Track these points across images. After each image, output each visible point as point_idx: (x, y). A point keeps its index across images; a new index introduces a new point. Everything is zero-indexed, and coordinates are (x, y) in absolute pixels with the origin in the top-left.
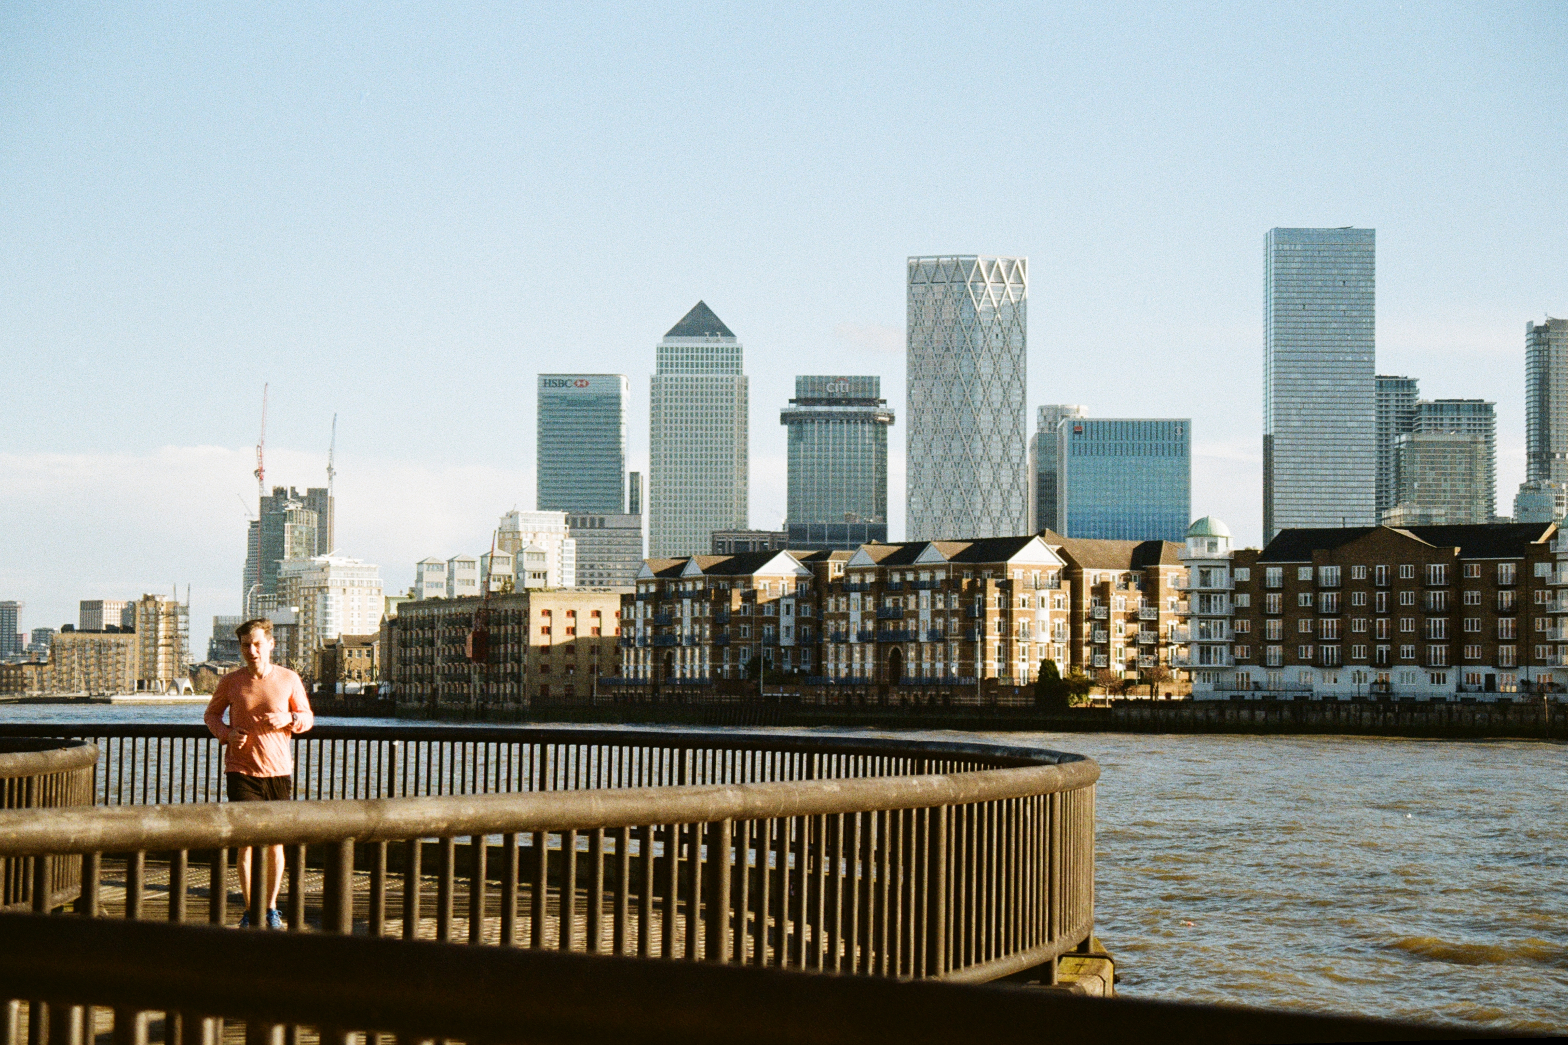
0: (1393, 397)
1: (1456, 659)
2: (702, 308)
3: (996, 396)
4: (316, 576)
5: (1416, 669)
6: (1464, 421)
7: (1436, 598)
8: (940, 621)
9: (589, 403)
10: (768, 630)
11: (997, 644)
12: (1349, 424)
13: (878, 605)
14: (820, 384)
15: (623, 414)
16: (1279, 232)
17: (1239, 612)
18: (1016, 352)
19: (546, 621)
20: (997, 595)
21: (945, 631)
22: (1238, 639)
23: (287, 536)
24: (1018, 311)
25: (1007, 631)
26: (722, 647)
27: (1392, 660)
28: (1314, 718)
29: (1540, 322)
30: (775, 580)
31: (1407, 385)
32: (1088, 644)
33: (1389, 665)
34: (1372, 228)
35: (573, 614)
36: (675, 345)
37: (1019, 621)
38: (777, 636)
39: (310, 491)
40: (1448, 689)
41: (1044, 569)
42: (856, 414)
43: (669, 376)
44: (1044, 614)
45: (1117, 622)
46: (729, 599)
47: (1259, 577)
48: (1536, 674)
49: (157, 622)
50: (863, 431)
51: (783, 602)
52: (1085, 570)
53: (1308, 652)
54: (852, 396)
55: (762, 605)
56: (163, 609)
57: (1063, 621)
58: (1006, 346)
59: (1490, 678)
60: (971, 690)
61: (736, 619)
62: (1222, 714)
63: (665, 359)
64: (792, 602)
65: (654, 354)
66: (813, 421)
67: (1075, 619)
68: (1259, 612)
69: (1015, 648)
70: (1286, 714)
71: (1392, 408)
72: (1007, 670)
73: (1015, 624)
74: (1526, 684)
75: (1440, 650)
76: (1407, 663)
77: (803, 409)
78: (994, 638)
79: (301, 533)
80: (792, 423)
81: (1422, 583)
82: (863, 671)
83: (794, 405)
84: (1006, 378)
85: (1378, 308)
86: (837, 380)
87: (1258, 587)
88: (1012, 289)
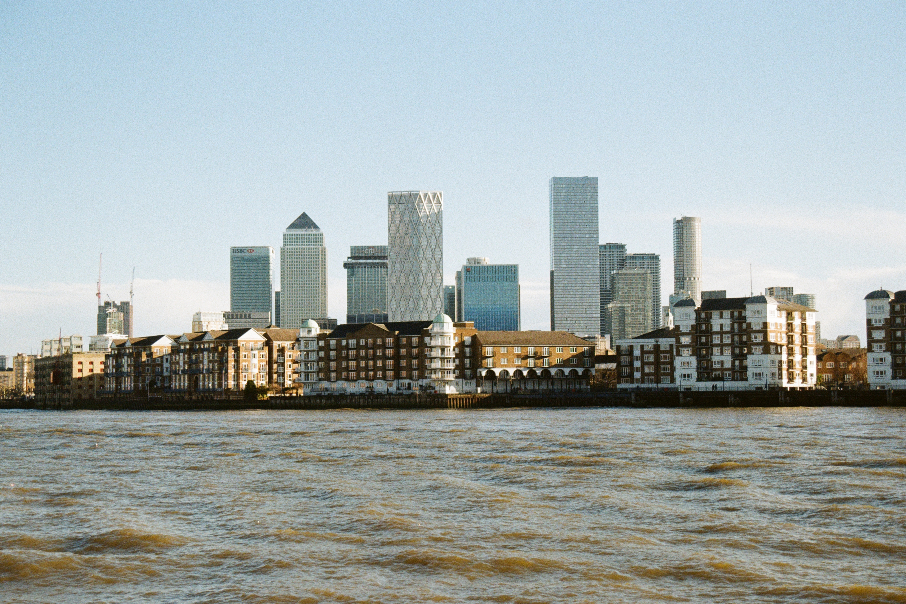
0: (616, 253)
1: (397, 377)
2: (304, 216)
3: (429, 254)
4: (102, 343)
5: (381, 381)
6: (646, 263)
7: (389, 352)
8: (211, 365)
9: (256, 260)
10: (158, 369)
11: (233, 374)
12: (588, 266)
13: (190, 358)
14: (362, 249)
15: (271, 265)
16: (555, 179)
17: (320, 359)
18: (438, 235)
19: (80, 367)
20: (233, 353)
21: (213, 369)
22: (320, 370)
23: (108, 324)
24: (438, 216)
25: (237, 367)
26: (139, 377)
27: (375, 378)
28: (343, 402)
29: (679, 218)
30: (162, 347)
31: (621, 247)
32: (276, 373)
33: (373, 380)
34: (595, 176)
35: (92, 363)
36: (291, 233)
37: (242, 364)
38: (162, 372)
39: (122, 303)
40: (393, 389)
41: (256, 342)
42: (378, 263)
43: (289, 247)
44: (255, 361)
45: (288, 363)
46: (141, 356)
47: (328, 344)
48: (425, 382)
49: (23, 365)
50: (381, 272)
51: (165, 357)
52: (274, 342)
53: (344, 374)
54: (376, 255)
55: (155, 359)
56: (26, 360)
57: (264, 363)
58: (433, 233)
59: (409, 384)
60: (220, 393)
61: (144, 364)
62: (310, 401)
63: (287, 238)
64: (169, 357)
65: (282, 237)
66: (359, 267)
67: (270, 363)
68: (328, 359)
69: (241, 375)
70: (333, 400)
71: (615, 258)
72: (237, 385)
73: (241, 365)
74: (421, 386)
75: (390, 374)
76: (379, 379)
77: (354, 261)
78: (231, 372)
79: (115, 323)
80: (349, 268)
81: (384, 347)
82: (184, 386)
83: (350, 260)
84: (433, 247)
85: (600, 213)
86: (369, 247)
87: (327, 348)
88: (436, 206)
